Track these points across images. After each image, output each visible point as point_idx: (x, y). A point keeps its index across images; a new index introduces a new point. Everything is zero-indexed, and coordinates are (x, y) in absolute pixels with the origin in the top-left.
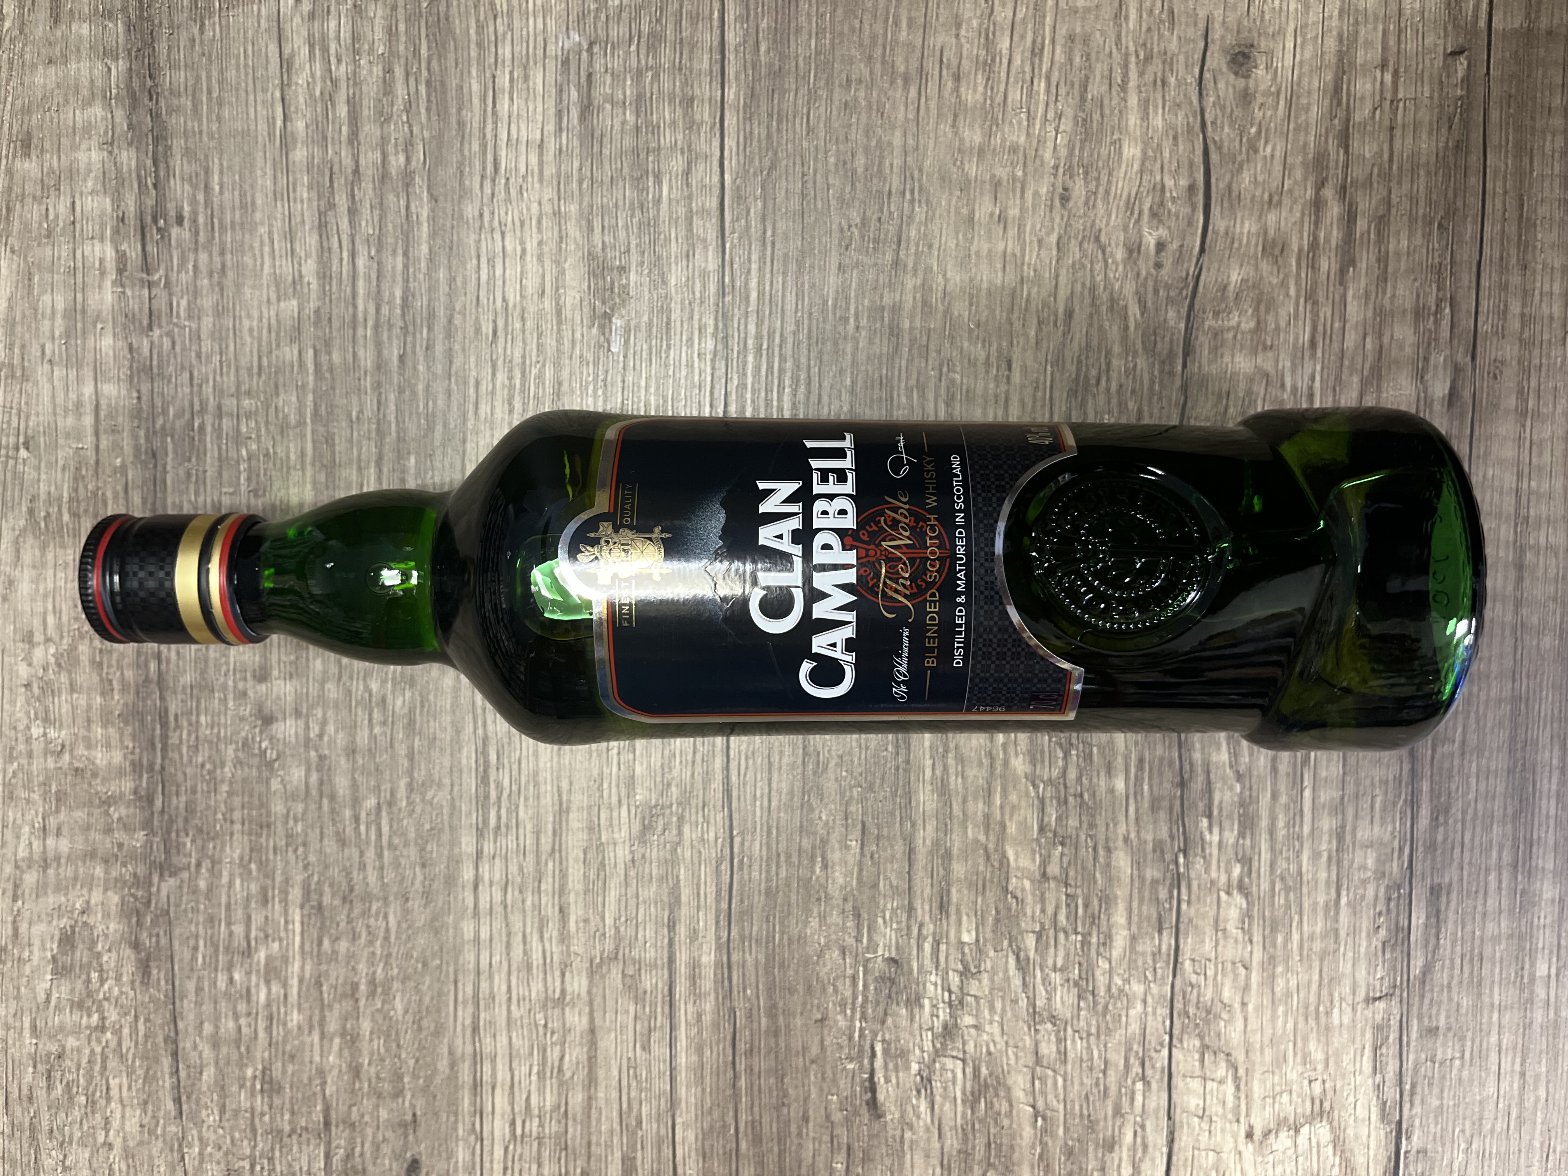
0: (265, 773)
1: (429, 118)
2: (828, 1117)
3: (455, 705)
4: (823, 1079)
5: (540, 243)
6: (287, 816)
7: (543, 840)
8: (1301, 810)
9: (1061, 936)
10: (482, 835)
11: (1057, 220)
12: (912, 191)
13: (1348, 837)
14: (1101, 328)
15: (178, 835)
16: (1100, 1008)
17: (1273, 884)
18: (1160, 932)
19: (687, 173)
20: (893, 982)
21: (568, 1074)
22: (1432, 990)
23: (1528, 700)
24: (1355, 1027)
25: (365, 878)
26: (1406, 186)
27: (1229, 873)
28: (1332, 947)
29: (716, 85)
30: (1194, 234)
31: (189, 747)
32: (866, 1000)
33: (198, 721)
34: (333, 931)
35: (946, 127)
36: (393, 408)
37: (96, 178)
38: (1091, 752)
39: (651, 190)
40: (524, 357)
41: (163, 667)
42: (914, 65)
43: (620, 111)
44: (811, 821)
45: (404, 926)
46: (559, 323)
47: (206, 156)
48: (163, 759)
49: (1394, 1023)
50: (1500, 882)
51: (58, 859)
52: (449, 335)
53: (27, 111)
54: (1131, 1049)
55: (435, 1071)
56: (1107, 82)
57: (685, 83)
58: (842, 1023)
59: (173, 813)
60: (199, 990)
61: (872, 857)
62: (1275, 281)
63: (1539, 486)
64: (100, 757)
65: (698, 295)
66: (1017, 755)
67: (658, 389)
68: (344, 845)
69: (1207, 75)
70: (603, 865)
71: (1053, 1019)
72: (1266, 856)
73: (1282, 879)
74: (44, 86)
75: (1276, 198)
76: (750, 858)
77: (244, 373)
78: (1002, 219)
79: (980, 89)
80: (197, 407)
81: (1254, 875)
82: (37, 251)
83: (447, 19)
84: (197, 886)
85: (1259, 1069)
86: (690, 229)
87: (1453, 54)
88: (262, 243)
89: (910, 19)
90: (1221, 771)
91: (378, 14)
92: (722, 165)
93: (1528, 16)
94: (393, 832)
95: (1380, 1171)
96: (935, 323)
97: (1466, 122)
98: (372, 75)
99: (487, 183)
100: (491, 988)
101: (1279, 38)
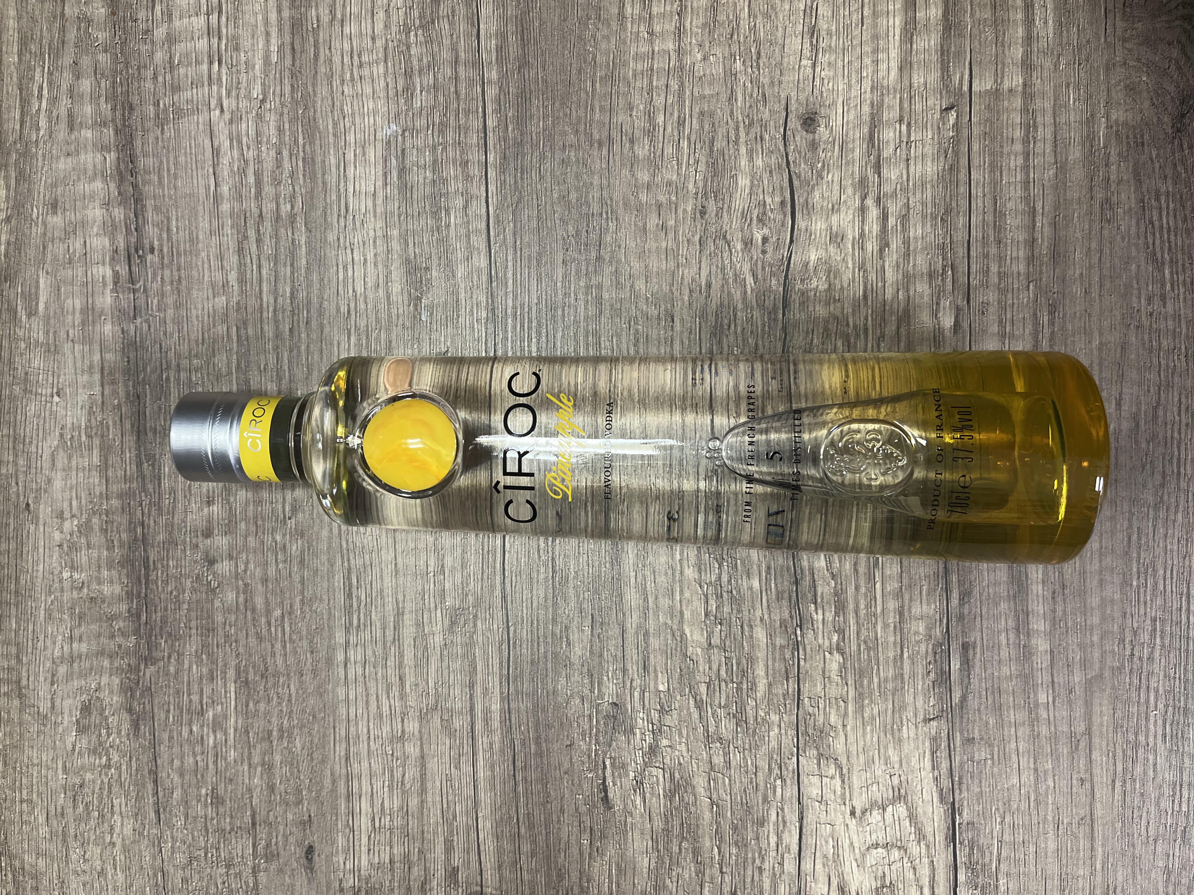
0: (211, 596)
1: (305, 182)
2: (577, 809)
3: (329, 548)
4: (573, 784)
5: (375, 255)
6: (225, 624)
7: (387, 633)
8: (875, 597)
9: (723, 684)
10: (349, 631)
11: (699, 226)
12: (607, 213)
13: (906, 614)
14: (729, 292)
15: (156, 638)
16: (751, 731)
17: (859, 646)
18: (788, 680)
19: (465, 207)
20: (615, 717)
22: (968, 713)
24: (918, 739)
25: (275, 662)
26: (919, 195)
27: (830, 640)
28: (900, 686)
29: (482, 153)
30: (785, 232)
31: (162, 581)
32: (598, 731)
33: (167, 564)
34: (255, 697)
35: (625, 172)
36: (286, 361)
37: (99, 226)
38: (736, 564)
39: (444, 219)
40: (367, 326)
41: (146, 531)
42: (605, 134)
43: (423, 171)
44: (559, 615)
45: (301, 692)
46: (389, 304)
47: (168, 210)
48: (146, 589)
49: (944, 735)
50: (1008, 640)
51: (80, 656)
52: (321, 314)
53: (54, 185)
54: (772, 758)
55: (322, 787)
56: (726, 139)
57: (462, 152)
59: (153, 624)
60: (171, 738)
61: (599, 637)
62: (839, 258)
64: (106, 590)
65: (475, 283)
66: (689, 567)
68: (261, 640)
69: (788, 133)
70: (426, 648)
71: (720, 739)
72: (853, 628)
73: (865, 642)
74: (65, 170)
75: (836, 207)
76: (520, 641)
77: (193, 343)
78: (664, 227)
79: (647, 147)
81: (847, 640)
82: (63, 273)
83: (314, 120)
84: (168, 670)
85: (856, 769)
86: (469, 242)
87: (946, 109)
88: (203, 262)
89: (601, 106)
90: (821, 574)
91: (272, 119)
92: (487, 202)
93: (996, 81)
94: (292, 632)
95: (942, 838)
96: (625, 294)
97: (956, 153)
98: (269, 157)
99: (342, 220)
100: (357, 731)
101: (833, 108)
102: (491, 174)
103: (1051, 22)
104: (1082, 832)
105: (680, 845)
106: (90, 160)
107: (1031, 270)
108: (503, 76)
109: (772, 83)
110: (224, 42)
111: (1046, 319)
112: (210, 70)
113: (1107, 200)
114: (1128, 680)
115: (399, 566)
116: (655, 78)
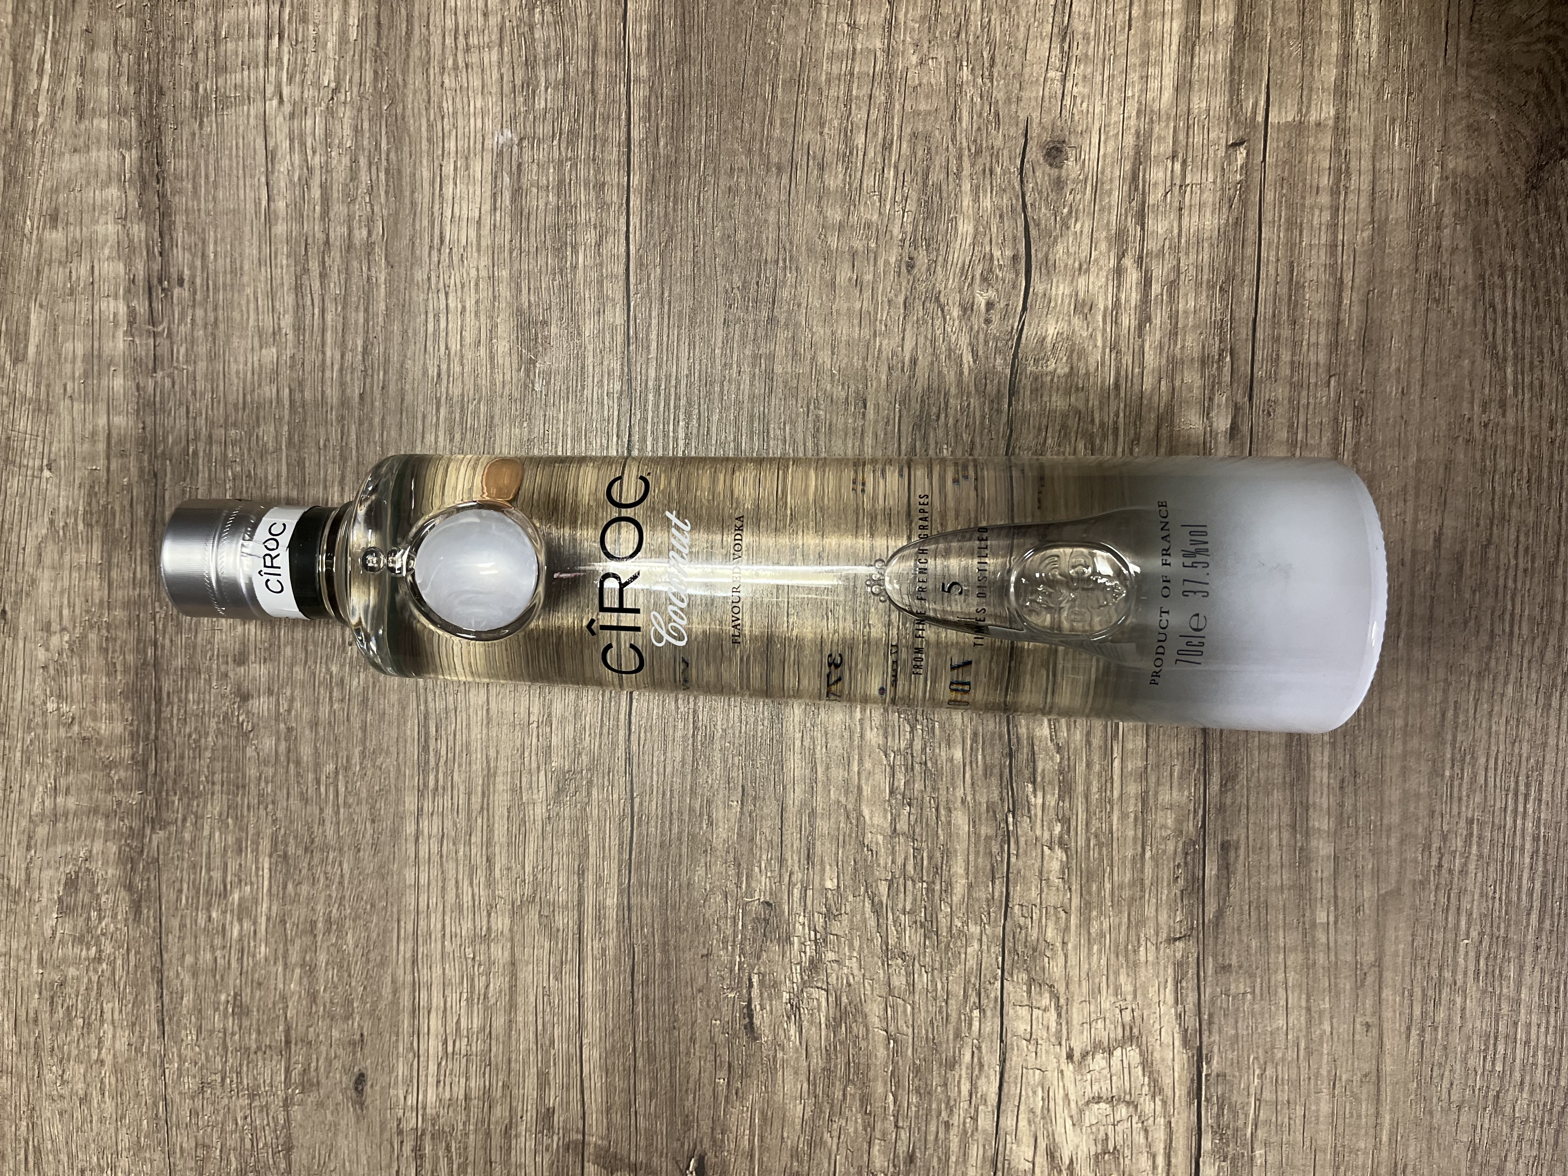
0: (242, 742)
1: (387, 199)
2: (712, 1038)
4: (708, 1006)
5: (477, 302)
6: (259, 779)
7: (473, 800)
8: (1112, 778)
9: (909, 883)
10: (422, 795)
11: (904, 284)
12: (785, 260)
13: (1151, 802)
14: (940, 372)
15: (167, 795)
16: (943, 946)
17: (1088, 840)
18: (993, 883)
19: (599, 244)
20: (766, 921)
21: (492, 1001)
22: (1224, 933)
24: (1158, 963)
25: (324, 832)
26: (1192, 257)
27: (1051, 831)
28: (1138, 895)
29: (623, 173)
30: (1019, 295)
31: (178, 719)
32: (744, 938)
33: (186, 698)
34: (296, 877)
35: (811, 208)
36: (354, 437)
37: (112, 247)
38: (933, 727)
39: (569, 258)
40: (463, 395)
41: (159, 652)
42: (786, 156)
43: (544, 194)
44: (699, 785)
45: (356, 872)
46: (492, 368)
47: (204, 230)
48: (157, 729)
49: (1192, 960)
50: (1280, 840)
51: (66, 814)
52: (402, 377)
53: (55, 190)
54: (969, 981)
55: (380, 997)
56: (944, 171)
57: (597, 171)
59: (164, 775)
60: (182, 926)
61: (750, 815)
62: (1085, 334)
64: (104, 728)
65: (607, 344)
66: (871, 729)
67: (573, 422)
68: (306, 803)
69: (1027, 165)
70: (523, 821)
71: (903, 955)
72: (1082, 816)
73: (1096, 836)
74: (70, 170)
75: (1084, 267)
76: (647, 816)
77: (230, 408)
78: (858, 283)
79: (841, 176)
80: (191, 436)
81: (1072, 833)
82: (62, 306)
83: (403, 119)
84: (182, 837)
85: (1077, 999)
86: (601, 290)
87: (1234, 145)
88: (248, 302)
89: (782, 119)
90: (1043, 744)
91: (346, 114)
92: (627, 238)
93: (1300, 111)
94: (347, 792)
95: (1184, 1092)
96: (803, 369)
97: (1244, 203)
98: (341, 164)
99: (435, 253)
100: (429, 926)
101: (1087, 136)
102: (635, 202)
103: (1375, 37)
104: (1365, 1092)
105: (844, 1090)
106: (104, 159)
107: (1333, 360)
108: (656, 73)
109: (1008, 100)
110: (287, 10)
111: (1350, 425)
112: (267, 47)
113: (1437, 274)
114: (1432, 898)
115: (491, 712)
116: (855, 85)
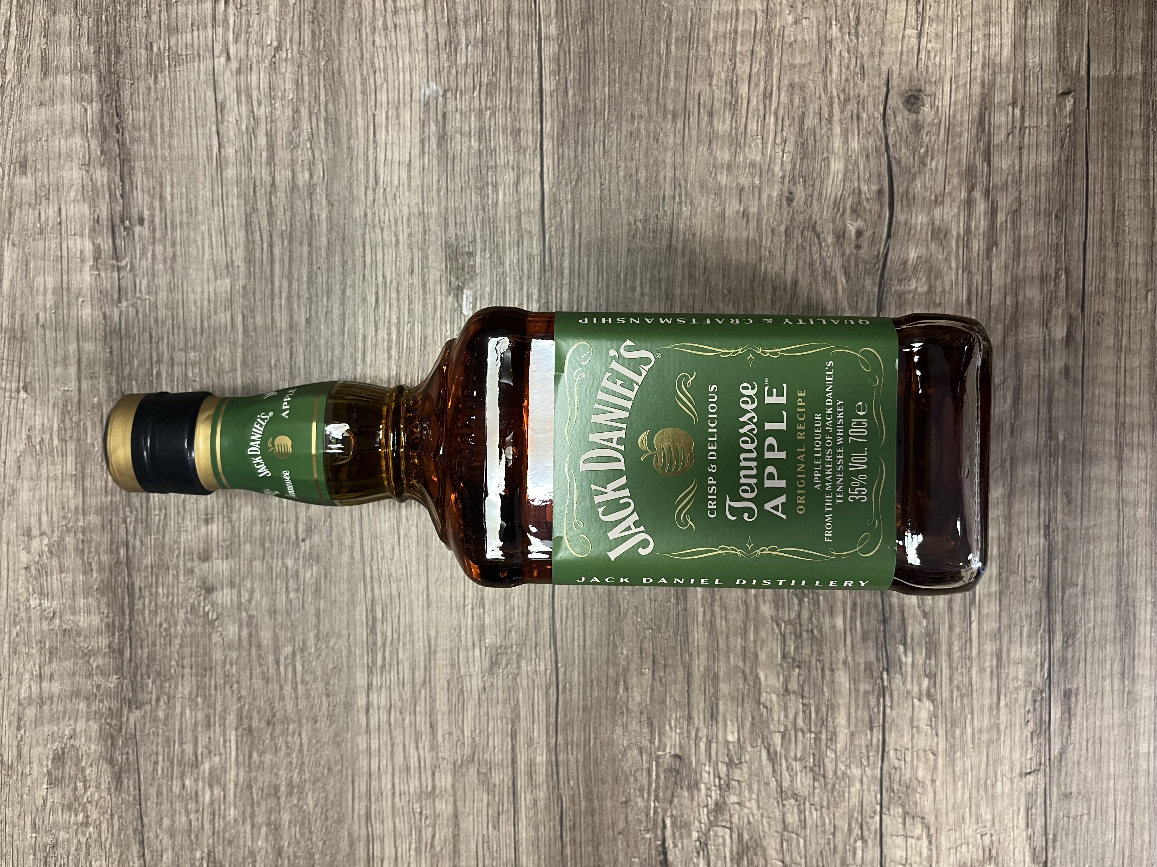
0: (208, 630)
1: (327, 146)
3: (351, 575)
4: (628, 846)
5: (410, 235)
6: (225, 662)
7: (417, 674)
8: (970, 638)
9: (800, 734)
10: (372, 672)
11: (785, 215)
13: (1004, 657)
14: (817, 292)
15: (142, 678)
16: (829, 787)
17: (952, 692)
18: (871, 730)
19: (517, 183)
20: (677, 771)
21: (438, 849)
22: (1067, 766)
23: (1128, 554)
24: (1012, 794)
25: (284, 706)
26: (1031, 189)
27: (920, 686)
28: (995, 737)
29: (537, 120)
30: (883, 225)
31: (150, 611)
32: (658, 786)
33: (156, 592)
34: (260, 747)
35: (703, 150)
36: (302, 357)
37: (77, 190)
38: (818, 599)
39: (491, 196)
40: (398, 319)
41: (131, 552)
42: (680, 105)
43: (467, 139)
44: (615, 656)
45: (314, 741)
46: (425, 293)
47: (161, 174)
48: (130, 621)
49: (1040, 791)
50: (1112, 686)
51: (51, 698)
52: (343, 303)
53: (24, 140)
54: (852, 816)
55: (338, 851)
56: (817, 116)
57: (514, 118)
58: (641, 803)
59: (138, 661)
60: (159, 793)
61: (661, 681)
62: (941, 257)
63: (1132, 401)
64: (83, 621)
65: (526, 272)
66: (764, 602)
68: (267, 682)
69: (889, 112)
70: (462, 691)
71: (795, 796)
72: (946, 672)
73: (958, 688)
74: (37, 122)
75: (940, 199)
76: (571, 684)
77: (190, 334)
78: (745, 214)
79: (728, 122)
80: (155, 359)
81: (938, 686)
82: (33, 245)
83: (339, 74)
84: (157, 716)
85: (945, 828)
86: (519, 224)
87: (1063, 94)
88: (203, 237)
89: (676, 73)
90: (912, 611)
91: (288, 70)
92: (542, 178)
93: (1115, 66)
94: (305, 671)
96: (699, 290)
97: (1073, 144)
98: (284, 116)
99: (370, 192)
100: (380, 786)
101: (939, 85)
102: (547, 145)
106: (67, 112)
107: (1150, 277)
108: (563, 31)
109: (872, 55)
112: (214, 10)
115: (431, 597)
116: (739, 42)
